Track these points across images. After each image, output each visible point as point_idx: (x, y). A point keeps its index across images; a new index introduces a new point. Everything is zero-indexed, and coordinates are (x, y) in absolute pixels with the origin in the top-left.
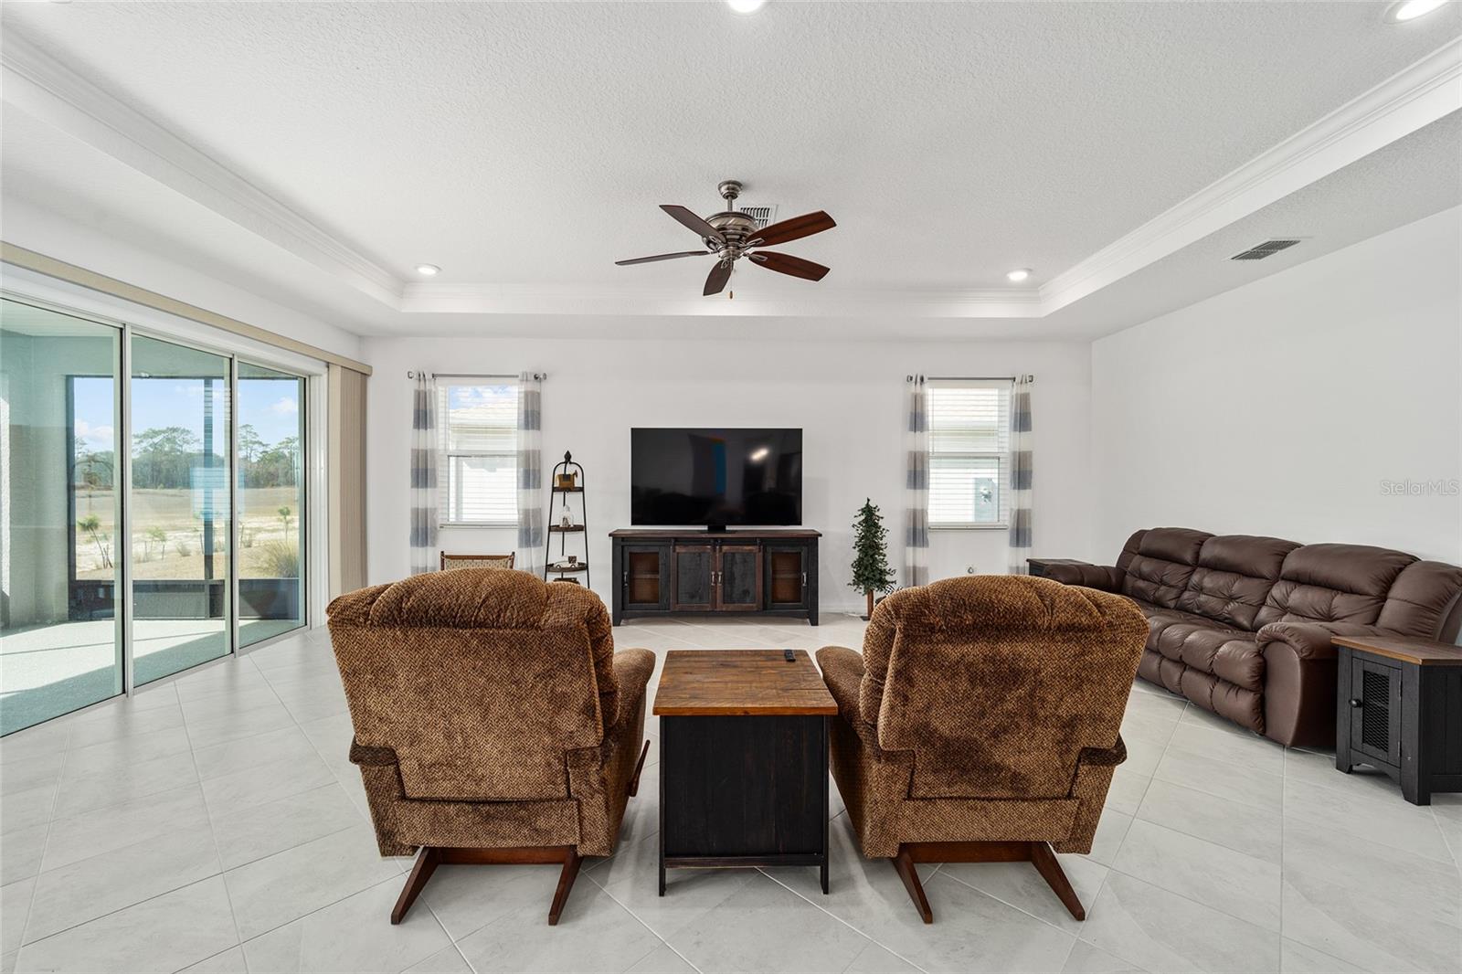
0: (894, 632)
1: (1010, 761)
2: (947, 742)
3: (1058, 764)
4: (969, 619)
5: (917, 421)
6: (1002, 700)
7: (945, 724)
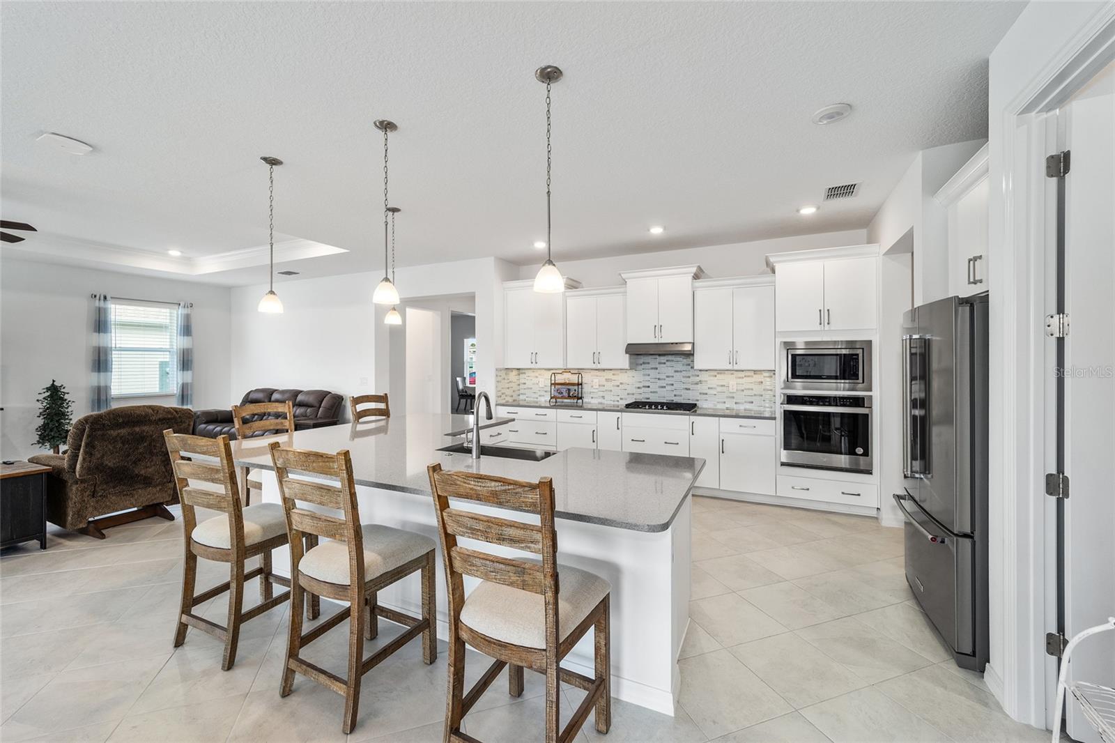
0: (85, 430)
1: (143, 472)
2: (112, 469)
3: (164, 470)
4: (121, 420)
5: (100, 324)
6: (137, 449)
7: (110, 462)
